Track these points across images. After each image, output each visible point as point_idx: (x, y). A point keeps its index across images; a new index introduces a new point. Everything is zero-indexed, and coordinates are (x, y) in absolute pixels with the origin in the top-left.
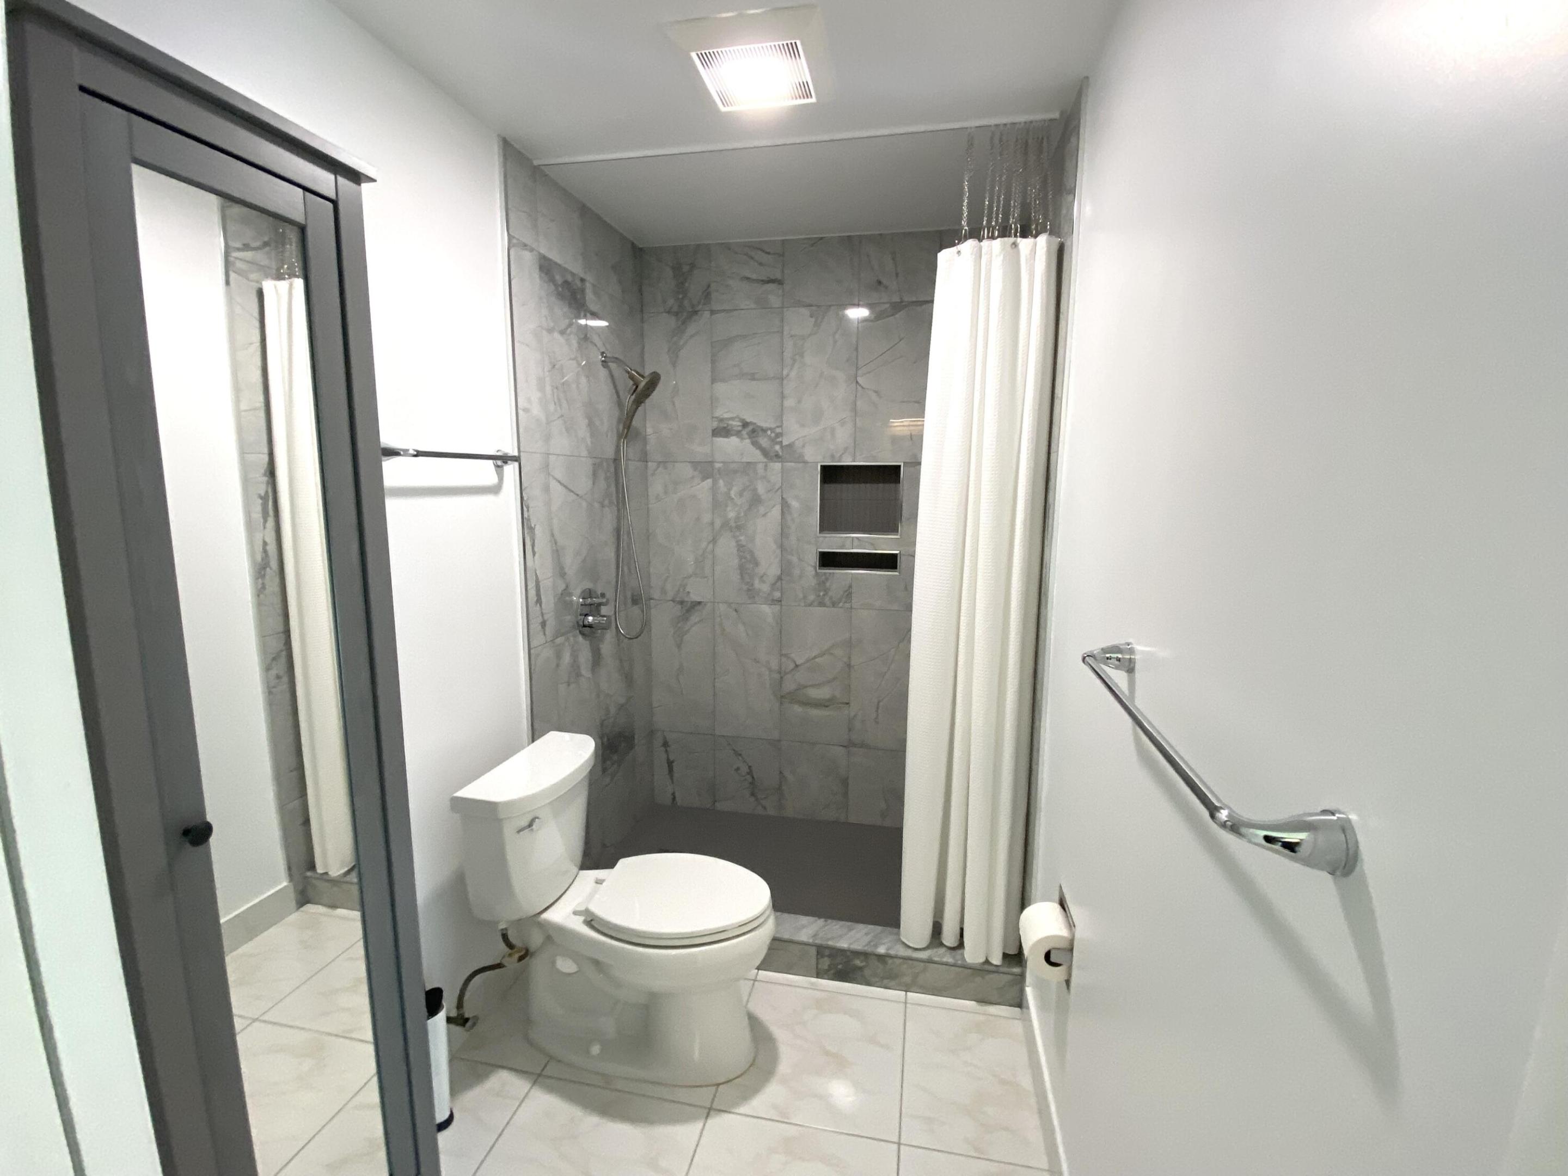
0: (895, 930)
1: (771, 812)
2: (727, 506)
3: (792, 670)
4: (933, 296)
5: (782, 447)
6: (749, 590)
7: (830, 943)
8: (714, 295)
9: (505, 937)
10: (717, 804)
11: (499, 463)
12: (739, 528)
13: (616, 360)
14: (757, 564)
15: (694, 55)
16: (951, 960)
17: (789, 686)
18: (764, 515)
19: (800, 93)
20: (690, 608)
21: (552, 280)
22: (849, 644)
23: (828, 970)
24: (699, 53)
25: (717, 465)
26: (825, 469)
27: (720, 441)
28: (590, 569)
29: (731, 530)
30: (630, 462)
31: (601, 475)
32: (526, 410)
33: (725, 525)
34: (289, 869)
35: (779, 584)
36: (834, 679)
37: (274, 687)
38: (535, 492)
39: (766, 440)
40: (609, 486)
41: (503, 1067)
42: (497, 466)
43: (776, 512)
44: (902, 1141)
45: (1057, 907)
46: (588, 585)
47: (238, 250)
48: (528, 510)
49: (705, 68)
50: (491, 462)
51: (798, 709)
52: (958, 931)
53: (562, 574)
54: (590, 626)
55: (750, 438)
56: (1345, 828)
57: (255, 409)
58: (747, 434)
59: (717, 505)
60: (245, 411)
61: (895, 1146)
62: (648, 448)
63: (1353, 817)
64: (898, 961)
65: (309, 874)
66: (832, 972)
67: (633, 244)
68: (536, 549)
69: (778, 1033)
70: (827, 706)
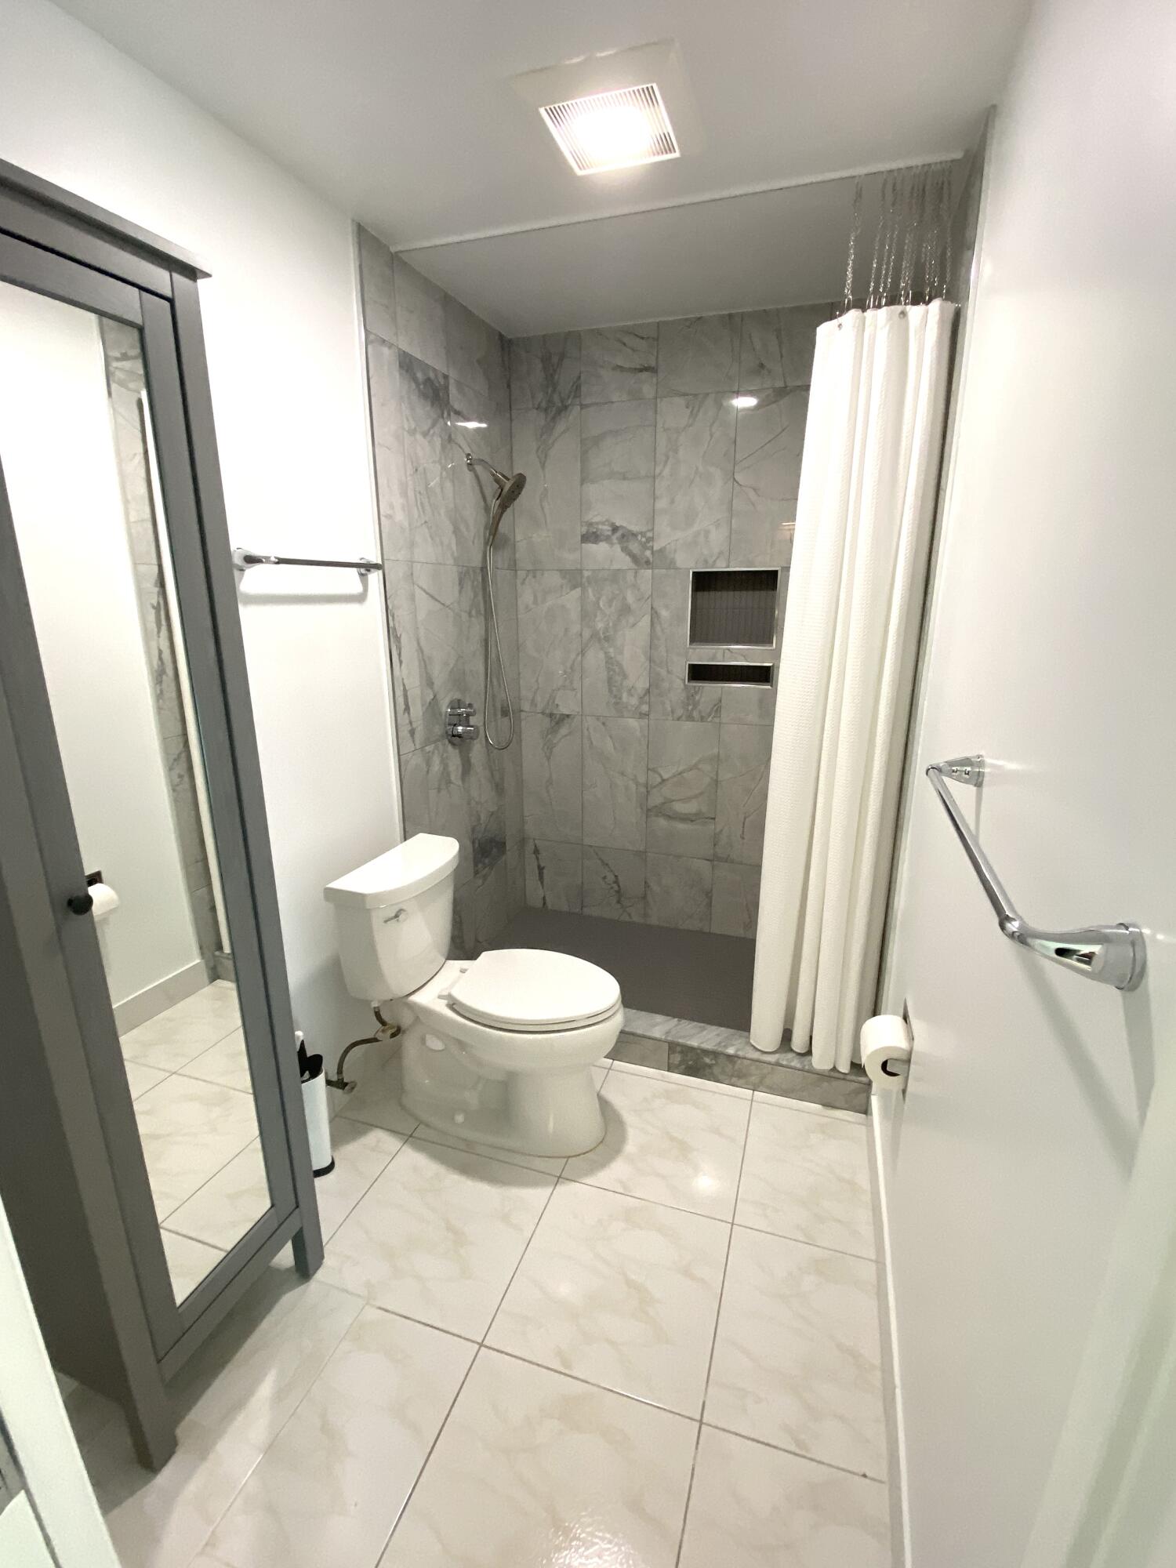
0: (746, 1034)
1: (636, 919)
2: (596, 616)
3: (660, 783)
4: (810, 382)
5: (653, 553)
6: (616, 704)
7: (680, 1041)
8: (584, 389)
9: (378, 1015)
10: (585, 910)
11: (363, 571)
12: (607, 639)
13: (481, 461)
14: (625, 676)
15: (542, 111)
16: (799, 1066)
17: (656, 800)
18: (634, 625)
19: (662, 147)
20: (559, 720)
21: (415, 379)
22: (717, 759)
23: (679, 1065)
24: (548, 108)
25: (586, 574)
26: (697, 576)
27: (591, 547)
28: (458, 679)
29: (599, 640)
30: (499, 572)
31: (468, 586)
32: (389, 517)
33: (595, 635)
34: (201, 948)
35: (647, 698)
36: (701, 794)
37: (178, 785)
38: (400, 602)
39: (636, 544)
40: (476, 596)
41: (377, 1127)
42: (361, 575)
43: (646, 620)
44: (735, 1223)
45: (899, 1020)
46: (457, 696)
47: (117, 359)
48: (393, 620)
49: (556, 126)
50: (354, 570)
51: (662, 822)
52: (808, 1038)
53: (430, 683)
54: (459, 736)
55: (619, 543)
56: (1136, 942)
57: (143, 521)
58: (617, 538)
59: (585, 616)
60: (135, 522)
61: (730, 1225)
62: (517, 556)
63: (1146, 931)
64: (746, 1062)
65: (217, 953)
66: (683, 1067)
67: (501, 336)
68: (402, 658)
69: (628, 1117)
70: (692, 821)
